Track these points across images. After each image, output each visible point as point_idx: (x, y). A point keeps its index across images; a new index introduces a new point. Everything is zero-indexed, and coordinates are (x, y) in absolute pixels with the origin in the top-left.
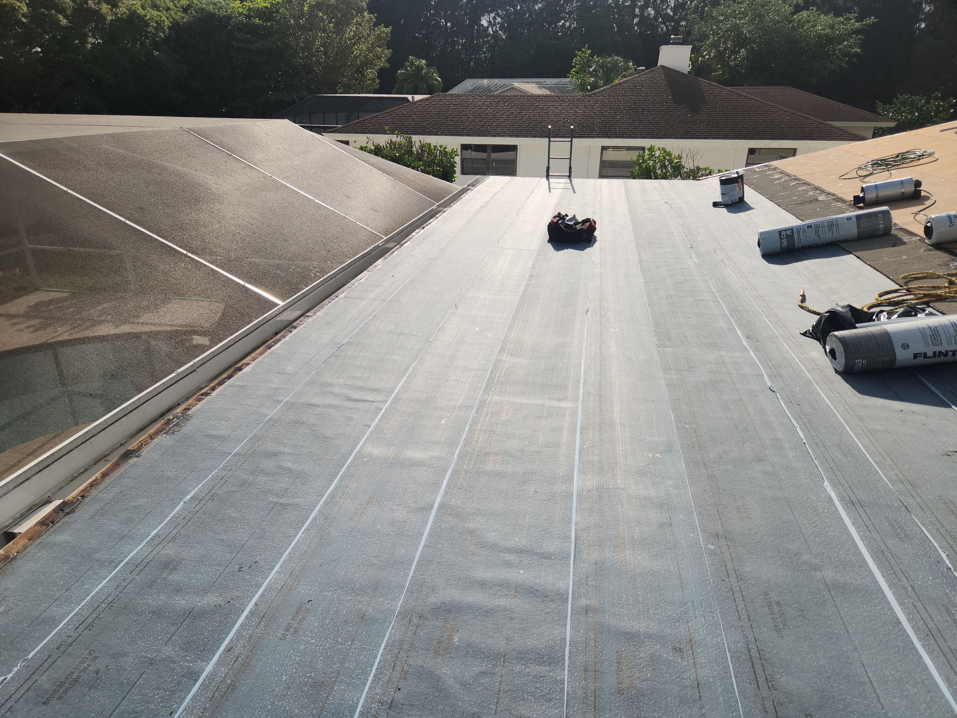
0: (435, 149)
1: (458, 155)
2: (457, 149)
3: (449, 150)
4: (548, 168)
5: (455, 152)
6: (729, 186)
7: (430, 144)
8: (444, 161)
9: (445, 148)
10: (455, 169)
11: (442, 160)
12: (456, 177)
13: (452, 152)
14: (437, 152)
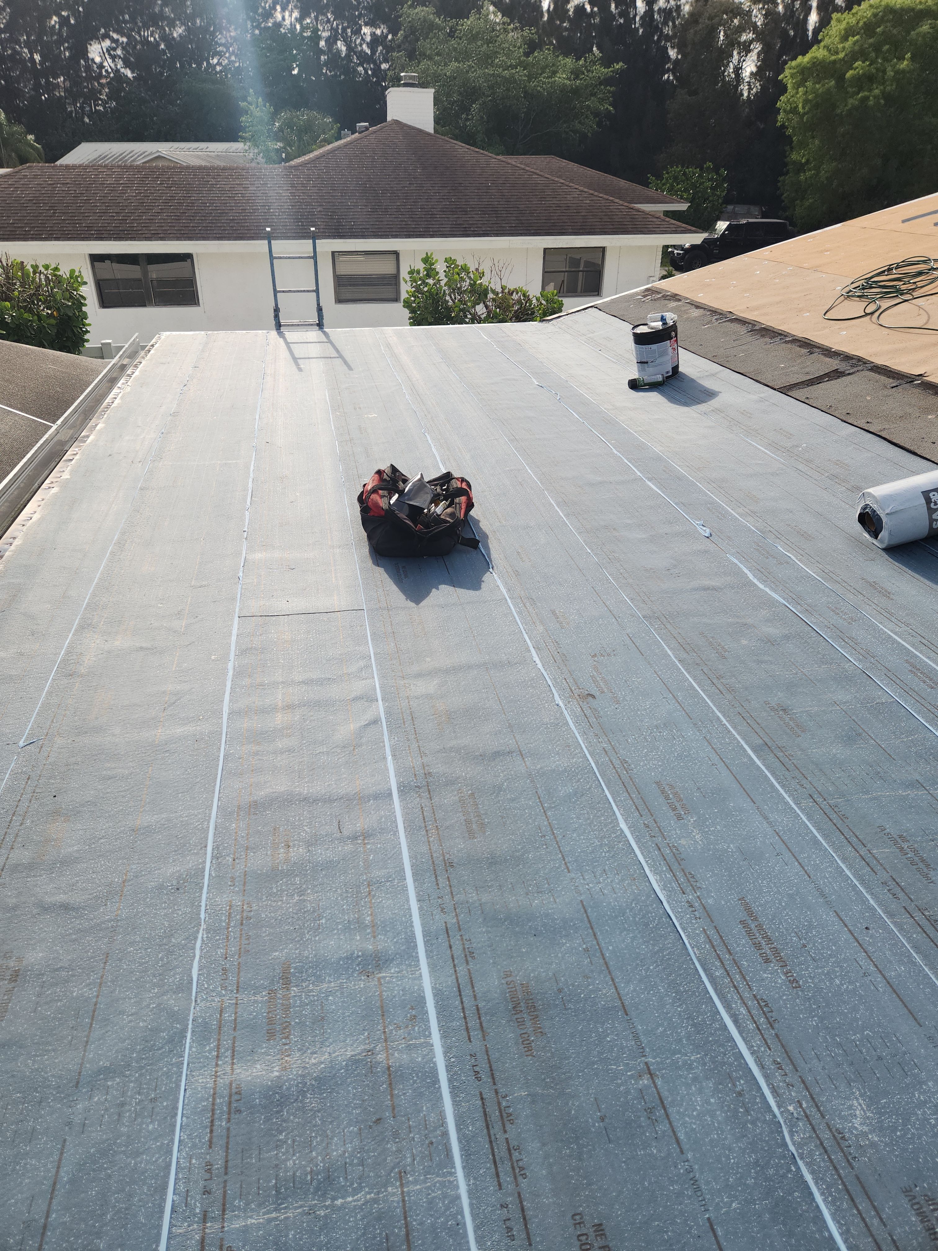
0: (35, 273)
1: (85, 283)
2: (80, 272)
3: (64, 272)
4: (277, 310)
5: (77, 277)
6: (654, 347)
7: (22, 263)
8: (58, 297)
9: (56, 269)
10: (84, 309)
11: (52, 295)
12: (89, 325)
13: (71, 277)
14: (40, 279)
